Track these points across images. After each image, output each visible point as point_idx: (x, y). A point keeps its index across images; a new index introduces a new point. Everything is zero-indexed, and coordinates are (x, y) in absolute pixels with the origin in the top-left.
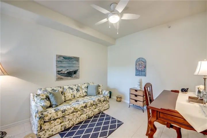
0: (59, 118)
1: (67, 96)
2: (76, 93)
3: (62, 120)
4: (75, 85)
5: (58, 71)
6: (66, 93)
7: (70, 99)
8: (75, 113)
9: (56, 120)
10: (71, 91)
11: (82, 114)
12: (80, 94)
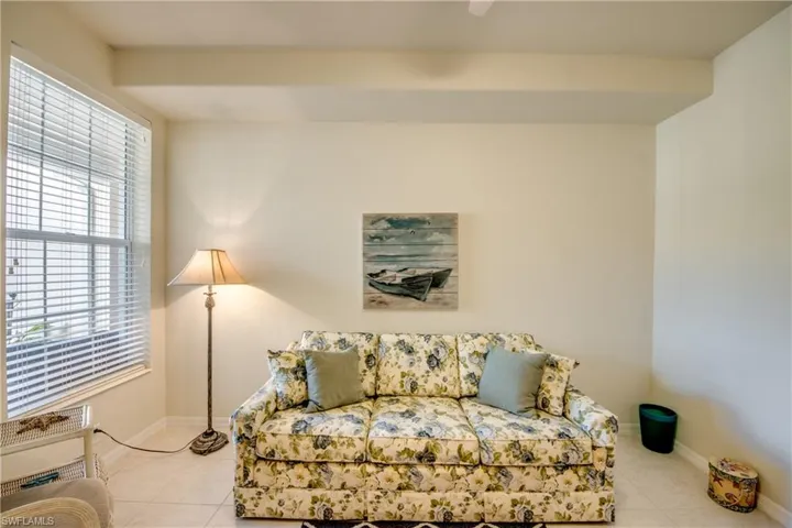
0: (306, 464)
1: (383, 378)
2: (423, 372)
3: (316, 476)
4: (428, 338)
5: (371, 275)
6: (384, 362)
7: (395, 394)
8: (370, 469)
9: (296, 466)
10: (404, 357)
11: (408, 487)
12: (440, 381)
